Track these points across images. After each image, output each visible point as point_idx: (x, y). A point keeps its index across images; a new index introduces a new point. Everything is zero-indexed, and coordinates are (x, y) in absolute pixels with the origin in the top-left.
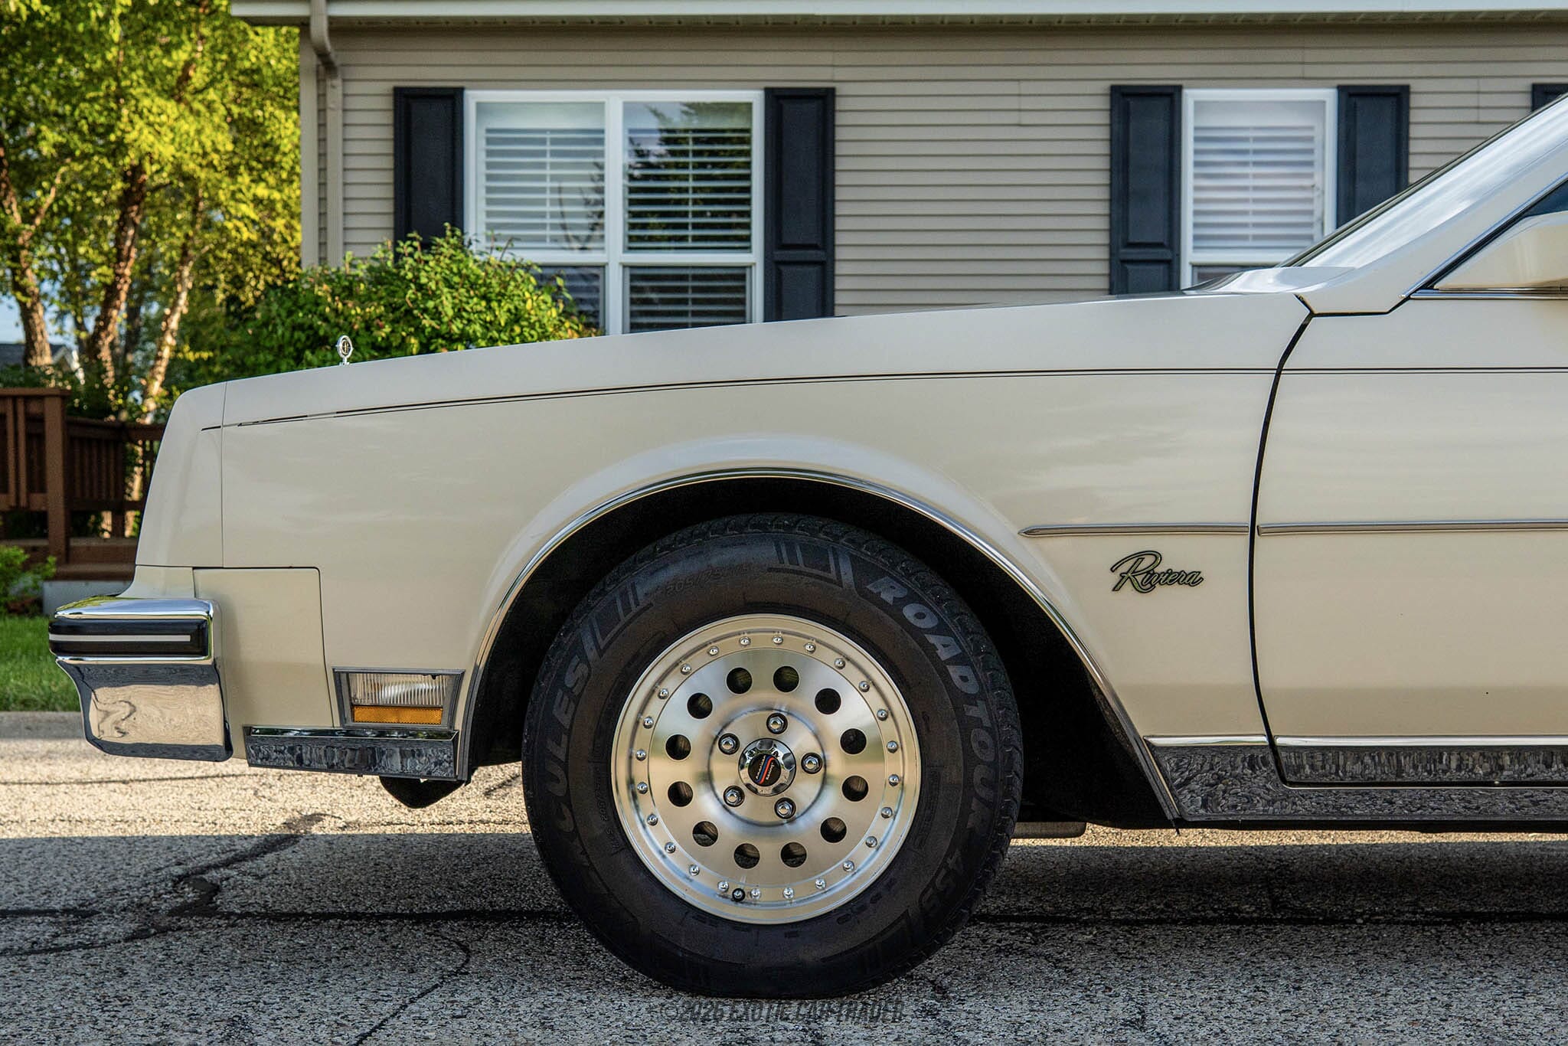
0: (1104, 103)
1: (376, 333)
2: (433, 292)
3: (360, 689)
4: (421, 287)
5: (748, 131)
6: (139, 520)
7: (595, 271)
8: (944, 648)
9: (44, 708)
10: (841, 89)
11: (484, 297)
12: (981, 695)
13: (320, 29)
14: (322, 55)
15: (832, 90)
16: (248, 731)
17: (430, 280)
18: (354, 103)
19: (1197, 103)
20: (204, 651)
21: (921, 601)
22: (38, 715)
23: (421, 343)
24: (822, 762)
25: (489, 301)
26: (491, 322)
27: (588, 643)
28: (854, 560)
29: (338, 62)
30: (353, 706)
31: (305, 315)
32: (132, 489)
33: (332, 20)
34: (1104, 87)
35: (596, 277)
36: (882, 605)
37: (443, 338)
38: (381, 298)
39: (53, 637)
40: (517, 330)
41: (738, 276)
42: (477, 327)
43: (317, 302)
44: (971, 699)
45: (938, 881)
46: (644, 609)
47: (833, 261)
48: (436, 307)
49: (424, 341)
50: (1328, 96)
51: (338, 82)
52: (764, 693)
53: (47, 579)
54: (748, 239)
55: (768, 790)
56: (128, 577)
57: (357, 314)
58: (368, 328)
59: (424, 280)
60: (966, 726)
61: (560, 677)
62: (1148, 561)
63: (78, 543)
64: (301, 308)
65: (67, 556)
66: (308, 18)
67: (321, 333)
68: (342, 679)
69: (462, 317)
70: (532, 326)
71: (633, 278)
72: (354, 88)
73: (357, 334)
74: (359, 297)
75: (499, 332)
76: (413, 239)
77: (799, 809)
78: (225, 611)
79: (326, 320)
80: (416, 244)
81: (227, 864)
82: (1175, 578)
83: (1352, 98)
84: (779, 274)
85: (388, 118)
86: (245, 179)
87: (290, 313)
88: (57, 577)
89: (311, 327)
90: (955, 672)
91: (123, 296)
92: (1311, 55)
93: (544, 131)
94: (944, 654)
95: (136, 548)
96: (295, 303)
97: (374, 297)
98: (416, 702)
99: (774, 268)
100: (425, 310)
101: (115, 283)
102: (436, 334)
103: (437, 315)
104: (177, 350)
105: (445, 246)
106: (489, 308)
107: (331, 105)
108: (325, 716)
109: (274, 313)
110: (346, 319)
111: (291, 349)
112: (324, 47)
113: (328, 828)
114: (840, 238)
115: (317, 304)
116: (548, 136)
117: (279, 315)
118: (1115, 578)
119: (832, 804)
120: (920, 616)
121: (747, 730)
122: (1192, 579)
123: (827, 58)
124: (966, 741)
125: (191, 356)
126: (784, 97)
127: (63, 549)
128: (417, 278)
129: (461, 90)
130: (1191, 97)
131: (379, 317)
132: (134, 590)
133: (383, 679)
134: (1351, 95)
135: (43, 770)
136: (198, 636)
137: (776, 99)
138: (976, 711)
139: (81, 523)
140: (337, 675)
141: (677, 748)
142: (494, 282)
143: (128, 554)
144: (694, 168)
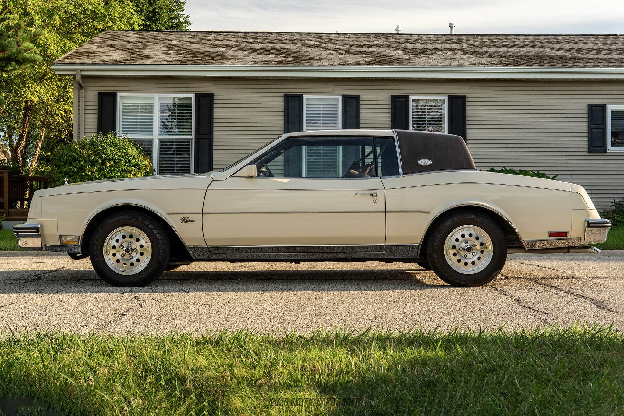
0: (283, 98)
1: (90, 158)
2: (105, 148)
3: (63, 239)
4: (102, 146)
5: (191, 104)
6: (29, 204)
7: (151, 140)
8: (155, 232)
9: (5, 250)
10: (215, 94)
11: (119, 149)
12: (161, 239)
13: (79, 78)
14: (79, 85)
15: (213, 94)
16: (45, 245)
17: (105, 144)
18: (88, 96)
19: (306, 99)
20: (38, 232)
21: (152, 224)
22: (4, 252)
23: (102, 160)
24: (137, 250)
25: (120, 150)
26: (120, 155)
27: (100, 231)
28: (141, 218)
29: (83, 86)
30: (62, 241)
31: (72, 153)
32: (26, 194)
33: (82, 75)
34: (283, 94)
35: (151, 142)
36: (145, 225)
37: (108, 159)
38: (92, 149)
39: (14, 230)
40: (127, 157)
41: (189, 141)
42: (116, 157)
43: (76, 149)
44: (159, 240)
45: (154, 268)
46: (109, 226)
47: (213, 138)
48: (106, 151)
49: (103, 160)
50: (340, 97)
51: (83, 91)
52: (128, 239)
53: (3, 220)
54: (191, 132)
55: (128, 254)
56: (26, 220)
57: (86, 153)
58: (88, 157)
59: (103, 145)
60: (158, 244)
61: (95, 236)
62: (186, 218)
63: (11, 210)
64: (72, 151)
65: (9, 214)
66: (76, 75)
67: (76, 158)
68: (61, 237)
69: (112, 154)
70: (131, 156)
71: (160, 142)
72: (88, 92)
73: (86, 158)
74: (86, 149)
75: (122, 158)
76: (101, 134)
77: (133, 257)
78: (42, 226)
79: (77, 154)
80: (102, 135)
81: (44, 274)
82: (190, 221)
83: (345, 98)
84: (199, 142)
85: (97, 100)
86: (62, 104)
87: (69, 153)
88: (6, 220)
89: (74, 156)
90: (157, 235)
91: (25, 137)
92: (335, 87)
93: (138, 103)
94: (155, 233)
95: (28, 212)
96: (70, 149)
97: (90, 148)
98: (73, 240)
99: (197, 139)
100: (103, 152)
101: (22, 134)
102: (106, 158)
103: (106, 153)
104: (40, 153)
105: (110, 136)
106: (120, 152)
107: (81, 97)
108: (58, 243)
109: (65, 153)
110: (83, 154)
111: (69, 162)
112: (80, 83)
113: (65, 269)
114: (215, 132)
115: (76, 150)
116: (139, 105)
117: (66, 153)
118: (181, 221)
119: (138, 256)
120: (152, 227)
121: (125, 245)
122: (193, 221)
123: (211, 86)
124: (159, 246)
125: (45, 154)
126: (200, 96)
127: (8, 213)
128: (101, 144)
129: (116, 93)
130: (305, 97)
131: (91, 154)
132: (27, 222)
133: (67, 237)
134: (345, 97)
135: (6, 261)
136: (37, 230)
137: (198, 96)
138: (160, 241)
139: (12, 205)
140: (60, 236)
141: (114, 247)
142: (121, 145)
143: (26, 214)
144: (177, 113)
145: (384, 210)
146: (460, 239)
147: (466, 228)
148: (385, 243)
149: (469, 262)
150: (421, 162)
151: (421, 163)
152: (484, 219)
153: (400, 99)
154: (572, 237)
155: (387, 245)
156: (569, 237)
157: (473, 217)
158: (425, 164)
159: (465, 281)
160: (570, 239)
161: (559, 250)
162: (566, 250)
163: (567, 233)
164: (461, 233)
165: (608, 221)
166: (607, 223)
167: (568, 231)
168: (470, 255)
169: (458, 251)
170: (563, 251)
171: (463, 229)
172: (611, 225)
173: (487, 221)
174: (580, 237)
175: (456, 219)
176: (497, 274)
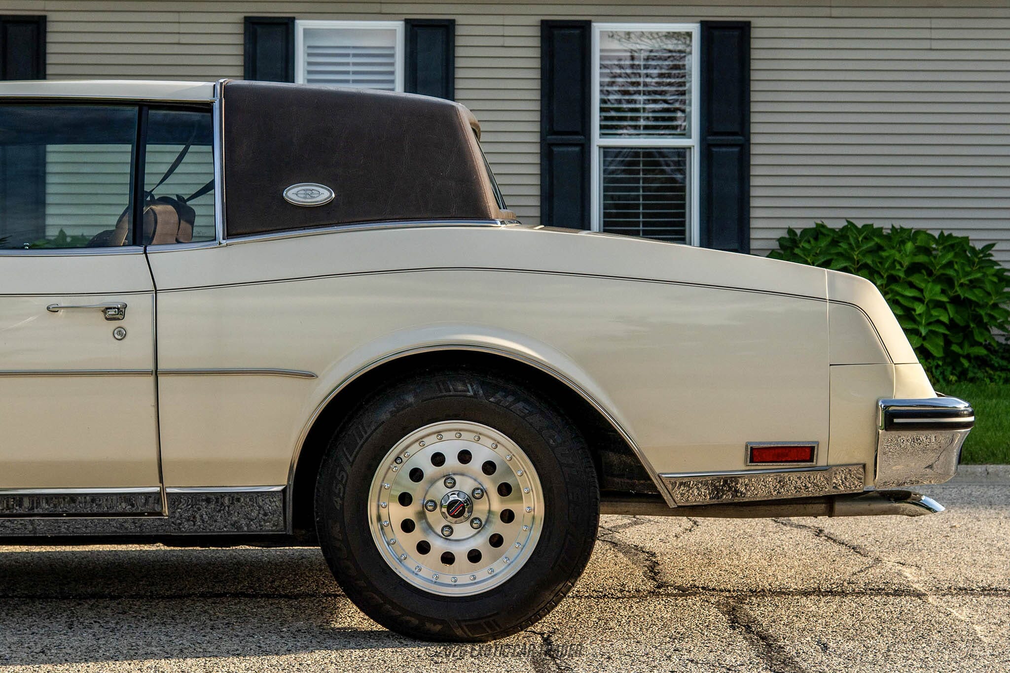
0: (240, 29)
10: (51, 16)
15: (45, 17)
19: (305, 30)
34: (239, 17)
50: (398, 26)
83: (414, 28)
130: (301, 25)
145: (150, 367)
146: (429, 470)
147: (450, 430)
148: (161, 481)
149: (461, 551)
150: (296, 194)
151: (295, 197)
152: (510, 399)
153: (567, 32)
154: (831, 462)
155: (169, 490)
156: (821, 460)
157: (471, 393)
158: (309, 201)
159: (442, 622)
160: (826, 469)
161: (798, 507)
162: (823, 507)
163: (812, 449)
164: (431, 451)
165: (962, 405)
166: (957, 414)
167: (818, 443)
168: (462, 529)
169: (422, 515)
170: (810, 508)
171: (439, 433)
172: (972, 419)
173: (520, 405)
174: (862, 462)
175: (411, 399)
176: (557, 595)
